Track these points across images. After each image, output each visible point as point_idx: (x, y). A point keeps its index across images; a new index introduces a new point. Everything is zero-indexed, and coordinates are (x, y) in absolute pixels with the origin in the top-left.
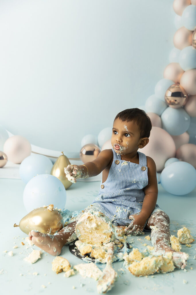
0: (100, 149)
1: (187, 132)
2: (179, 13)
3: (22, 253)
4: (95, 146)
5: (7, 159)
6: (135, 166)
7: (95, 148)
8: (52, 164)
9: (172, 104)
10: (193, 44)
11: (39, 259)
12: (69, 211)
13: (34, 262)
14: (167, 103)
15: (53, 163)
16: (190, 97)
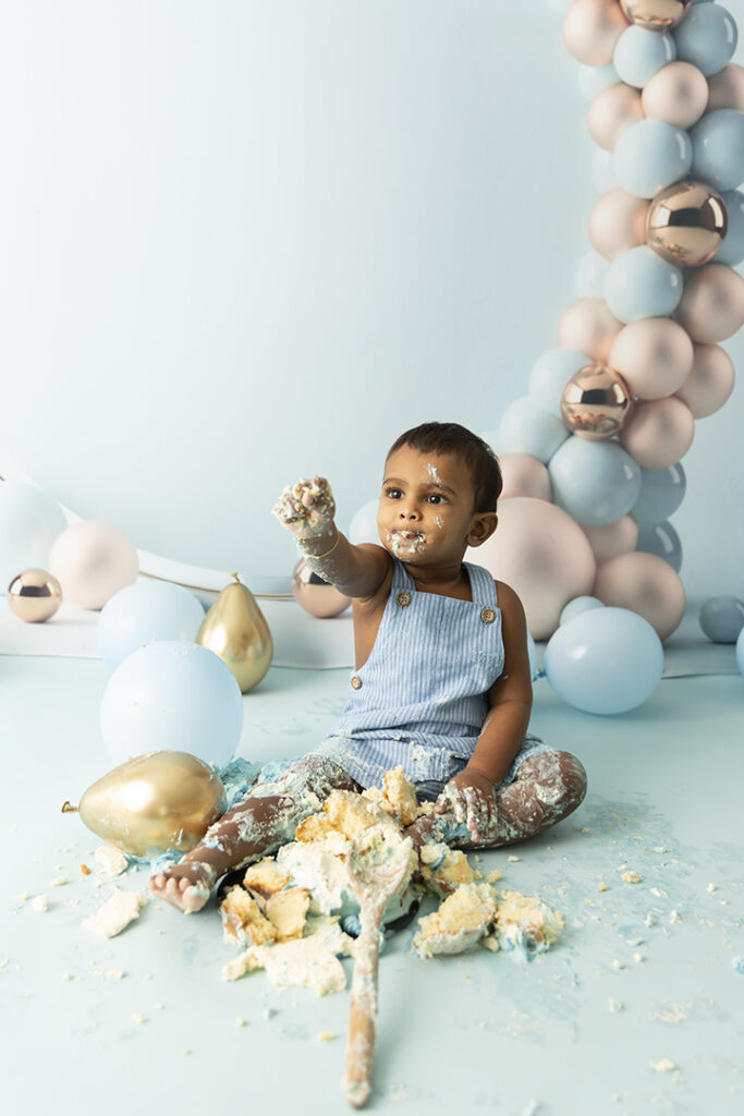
1: (631, 515)
2: (607, 144)
3: (79, 902)
5: (59, 595)
6: (459, 608)
8: (202, 610)
9: (583, 425)
10: (649, 242)
11: (132, 923)
12: (249, 763)
13: (114, 933)
14: (570, 422)
15: (206, 609)
16: (638, 407)
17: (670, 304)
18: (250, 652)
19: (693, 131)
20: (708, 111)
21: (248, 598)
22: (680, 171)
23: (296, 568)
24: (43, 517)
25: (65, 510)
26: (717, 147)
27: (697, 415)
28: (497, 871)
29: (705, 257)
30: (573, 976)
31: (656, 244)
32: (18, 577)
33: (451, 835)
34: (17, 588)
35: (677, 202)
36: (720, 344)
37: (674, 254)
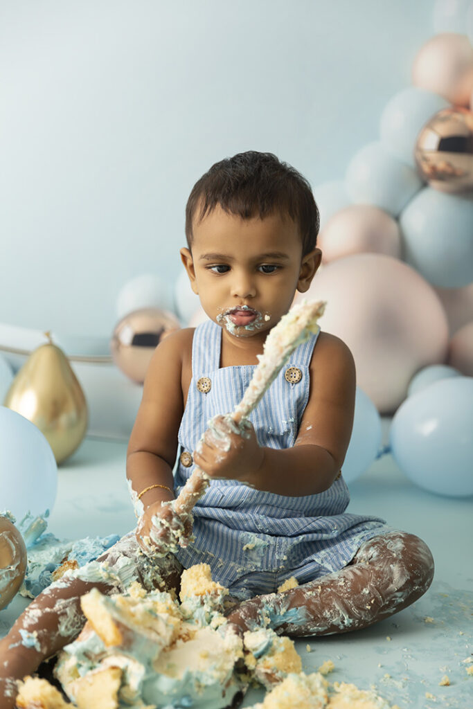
4: (166, 317)
7: (164, 322)
9: (439, 175)
14: (423, 172)
18: (63, 420)
21: (62, 360)
23: (117, 328)
28: (329, 662)
33: (279, 621)
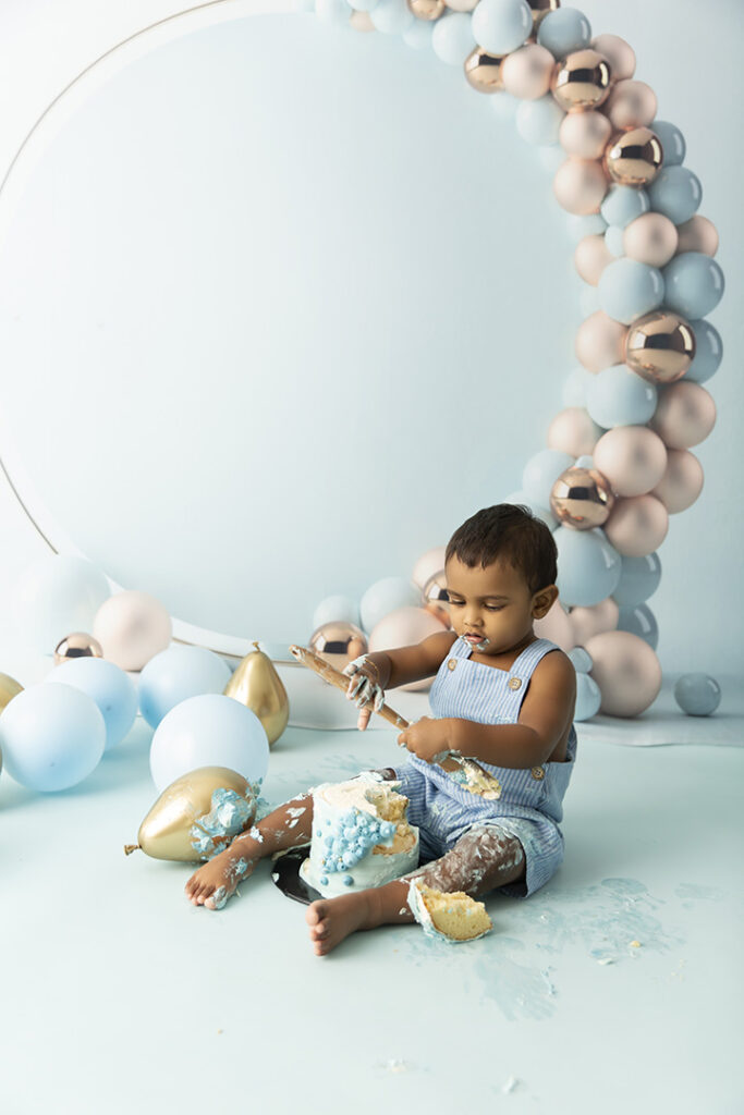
0: (366, 637)
1: (612, 598)
4: (352, 630)
5: (100, 655)
7: (351, 633)
8: (229, 671)
9: (569, 518)
10: (628, 361)
14: (557, 514)
15: (233, 671)
16: (619, 503)
17: (646, 414)
19: (665, 270)
20: (678, 253)
22: (654, 303)
23: (313, 637)
24: (89, 586)
25: (110, 580)
26: (686, 283)
27: (670, 511)
29: (676, 375)
30: (550, 987)
31: (633, 364)
32: (65, 640)
34: (64, 649)
35: (651, 328)
36: (691, 450)
37: (650, 372)
